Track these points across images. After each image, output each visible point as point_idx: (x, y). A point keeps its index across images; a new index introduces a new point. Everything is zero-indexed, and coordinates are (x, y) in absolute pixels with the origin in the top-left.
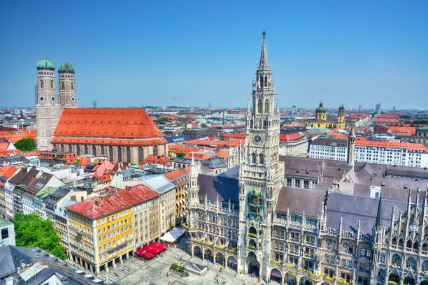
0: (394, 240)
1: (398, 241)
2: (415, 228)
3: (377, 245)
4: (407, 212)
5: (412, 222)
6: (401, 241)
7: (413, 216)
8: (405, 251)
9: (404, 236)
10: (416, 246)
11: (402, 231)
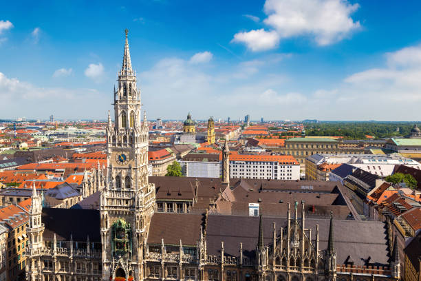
0: (278, 259)
1: (281, 260)
2: (296, 244)
3: (261, 268)
4: (287, 227)
5: (292, 239)
6: (284, 260)
7: (293, 231)
8: (289, 270)
9: (287, 254)
10: (299, 264)
11: (284, 249)
